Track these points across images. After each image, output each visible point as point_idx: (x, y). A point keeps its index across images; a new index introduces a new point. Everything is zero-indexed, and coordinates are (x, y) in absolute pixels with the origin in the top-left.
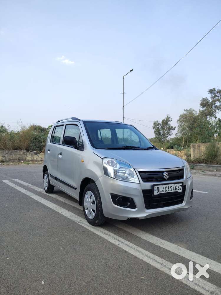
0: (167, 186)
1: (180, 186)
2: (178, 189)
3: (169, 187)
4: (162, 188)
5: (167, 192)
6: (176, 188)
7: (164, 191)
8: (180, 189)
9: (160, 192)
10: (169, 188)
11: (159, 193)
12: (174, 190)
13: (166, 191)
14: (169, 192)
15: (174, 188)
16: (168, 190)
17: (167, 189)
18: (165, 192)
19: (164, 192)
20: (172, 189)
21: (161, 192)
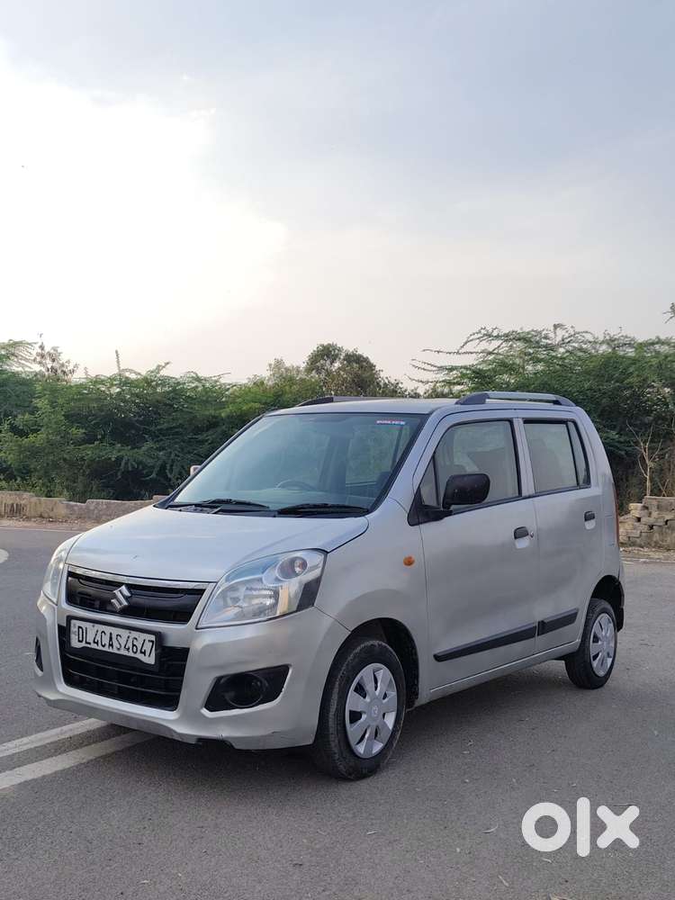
0: (108, 629)
1: (147, 641)
2: (141, 652)
3: (111, 634)
4: (92, 631)
5: (106, 649)
6: (134, 645)
7: (97, 643)
8: (147, 653)
9: (86, 643)
10: (111, 639)
11: (83, 644)
12: (128, 649)
13: (104, 646)
14: (111, 650)
15: (130, 645)
16: (110, 645)
17: (106, 640)
18: (100, 648)
19: (98, 648)
20: (123, 646)
21: (90, 643)
